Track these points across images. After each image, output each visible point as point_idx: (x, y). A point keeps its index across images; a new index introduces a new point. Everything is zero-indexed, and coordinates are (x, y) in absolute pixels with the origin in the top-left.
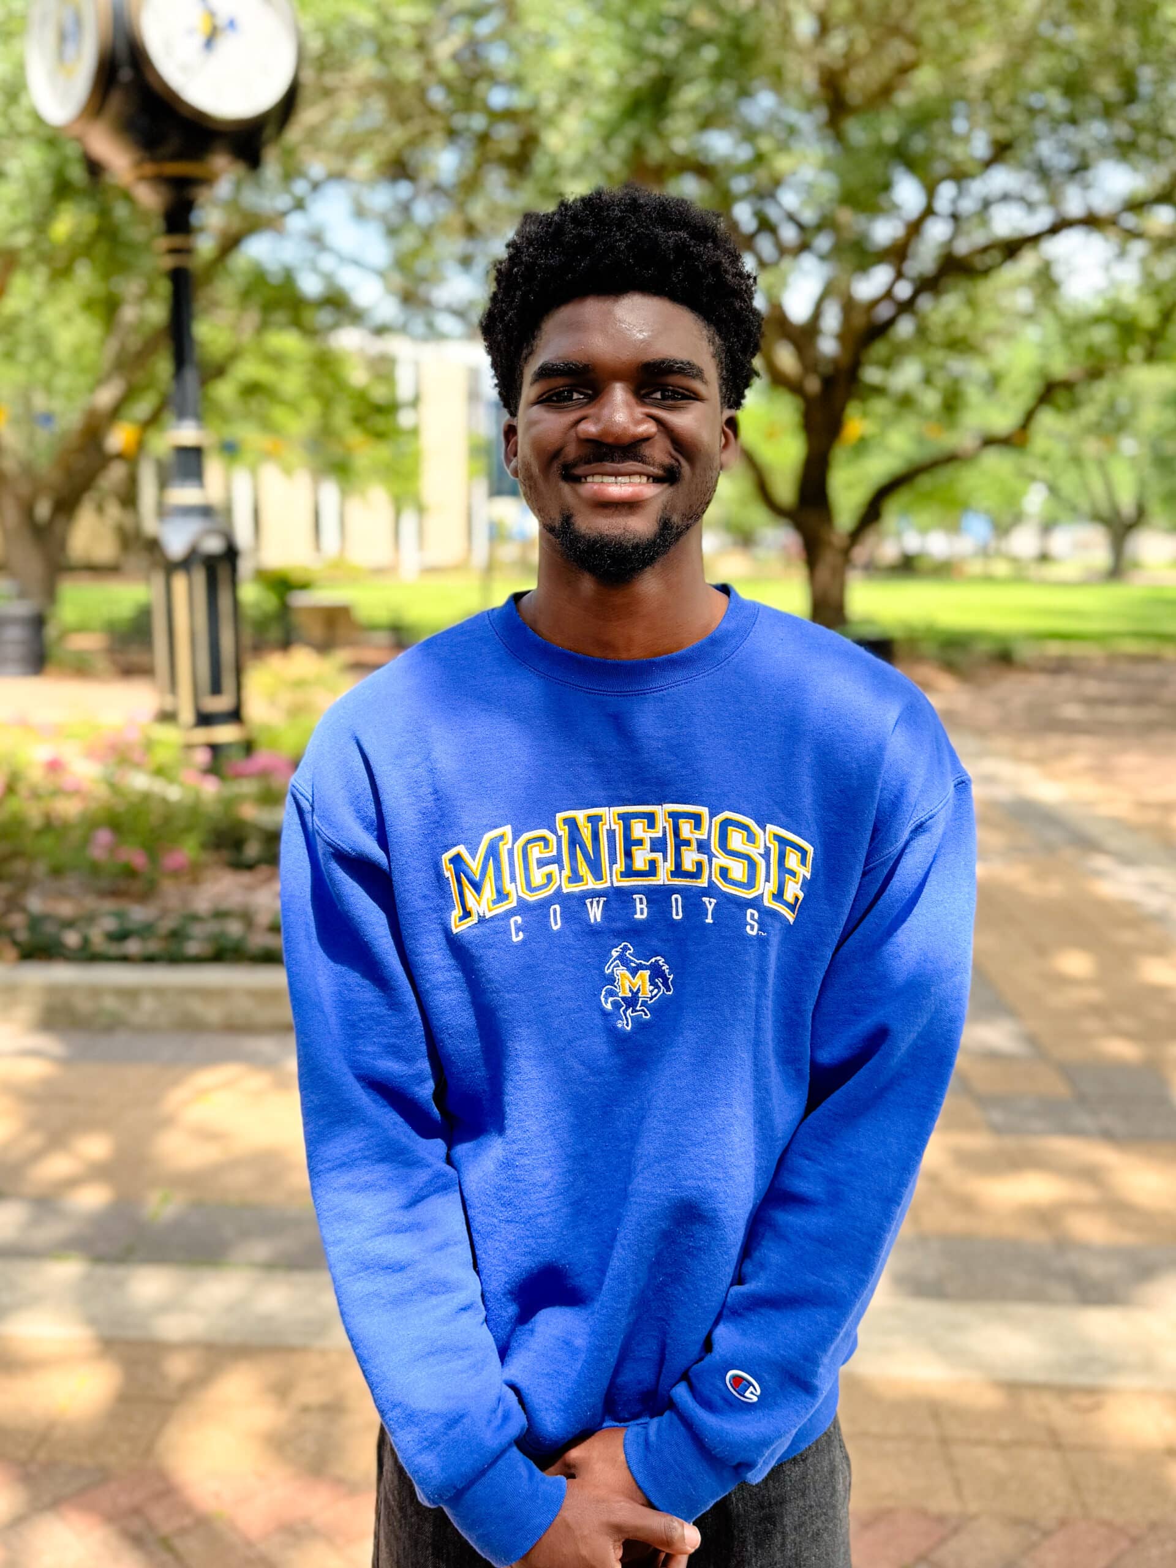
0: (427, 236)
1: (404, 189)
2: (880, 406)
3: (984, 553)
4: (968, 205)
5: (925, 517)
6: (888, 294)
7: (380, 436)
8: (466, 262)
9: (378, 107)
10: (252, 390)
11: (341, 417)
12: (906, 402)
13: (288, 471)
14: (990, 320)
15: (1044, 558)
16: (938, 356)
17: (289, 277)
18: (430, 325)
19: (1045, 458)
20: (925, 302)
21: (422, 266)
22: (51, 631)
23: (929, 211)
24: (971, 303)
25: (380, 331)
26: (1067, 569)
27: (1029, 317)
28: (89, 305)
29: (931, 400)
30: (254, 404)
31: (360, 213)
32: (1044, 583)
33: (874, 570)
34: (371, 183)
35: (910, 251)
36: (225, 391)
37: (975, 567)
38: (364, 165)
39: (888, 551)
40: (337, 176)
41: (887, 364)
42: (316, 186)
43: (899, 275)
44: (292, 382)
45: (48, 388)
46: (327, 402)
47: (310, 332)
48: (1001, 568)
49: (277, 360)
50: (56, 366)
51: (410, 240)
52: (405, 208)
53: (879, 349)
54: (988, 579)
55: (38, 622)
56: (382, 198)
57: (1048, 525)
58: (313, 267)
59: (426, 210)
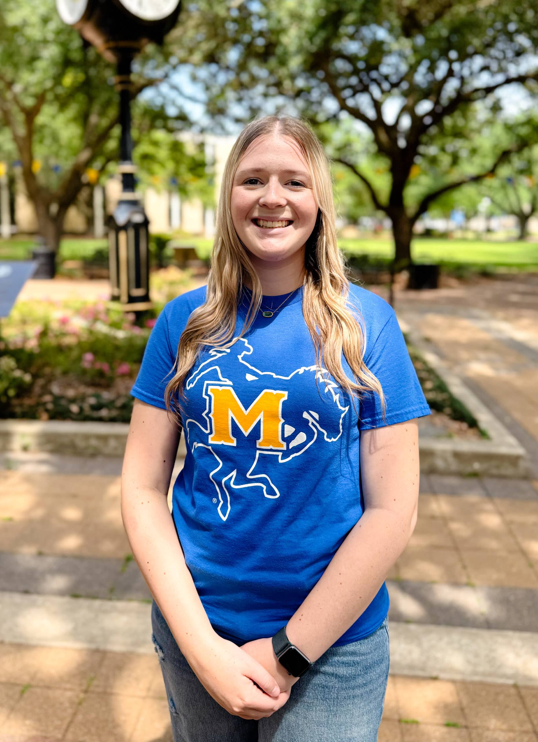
0: (223, 89)
1: (214, 68)
3: (462, 228)
6: (431, 112)
7: (200, 176)
8: (240, 100)
9: (203, 31)
10: (146, 157)
11: (183, 169)
13: (158, 192)
14: (472, 125)
15: (489, 230)
17: (163, 108)
18: (224, 127)
19: (490, 187)
21: (220, 103)
23: (450, 74)
25: (203, 131)
26: (500, 235)
28: (75, 119)
30: (146, 163)
31: (194, 79)
32: (490, 241)
37: (458, 234)
38: (197, 57)
40: (183, 62)
42: (174, 67)
44: (163, 153)
45: (57, 155)
46: (177, 162)
47: (171, 131)
48: (470, 235)
49: (155, 144)
50: (60, 147)
51: (215, 90)
52: (213, 76)
53: (425, 137)
54: (464, 240)
55: (52, 256)
56: (203, 73)
57: (490, 216)
58: (174, 103)
59: (222, 78)
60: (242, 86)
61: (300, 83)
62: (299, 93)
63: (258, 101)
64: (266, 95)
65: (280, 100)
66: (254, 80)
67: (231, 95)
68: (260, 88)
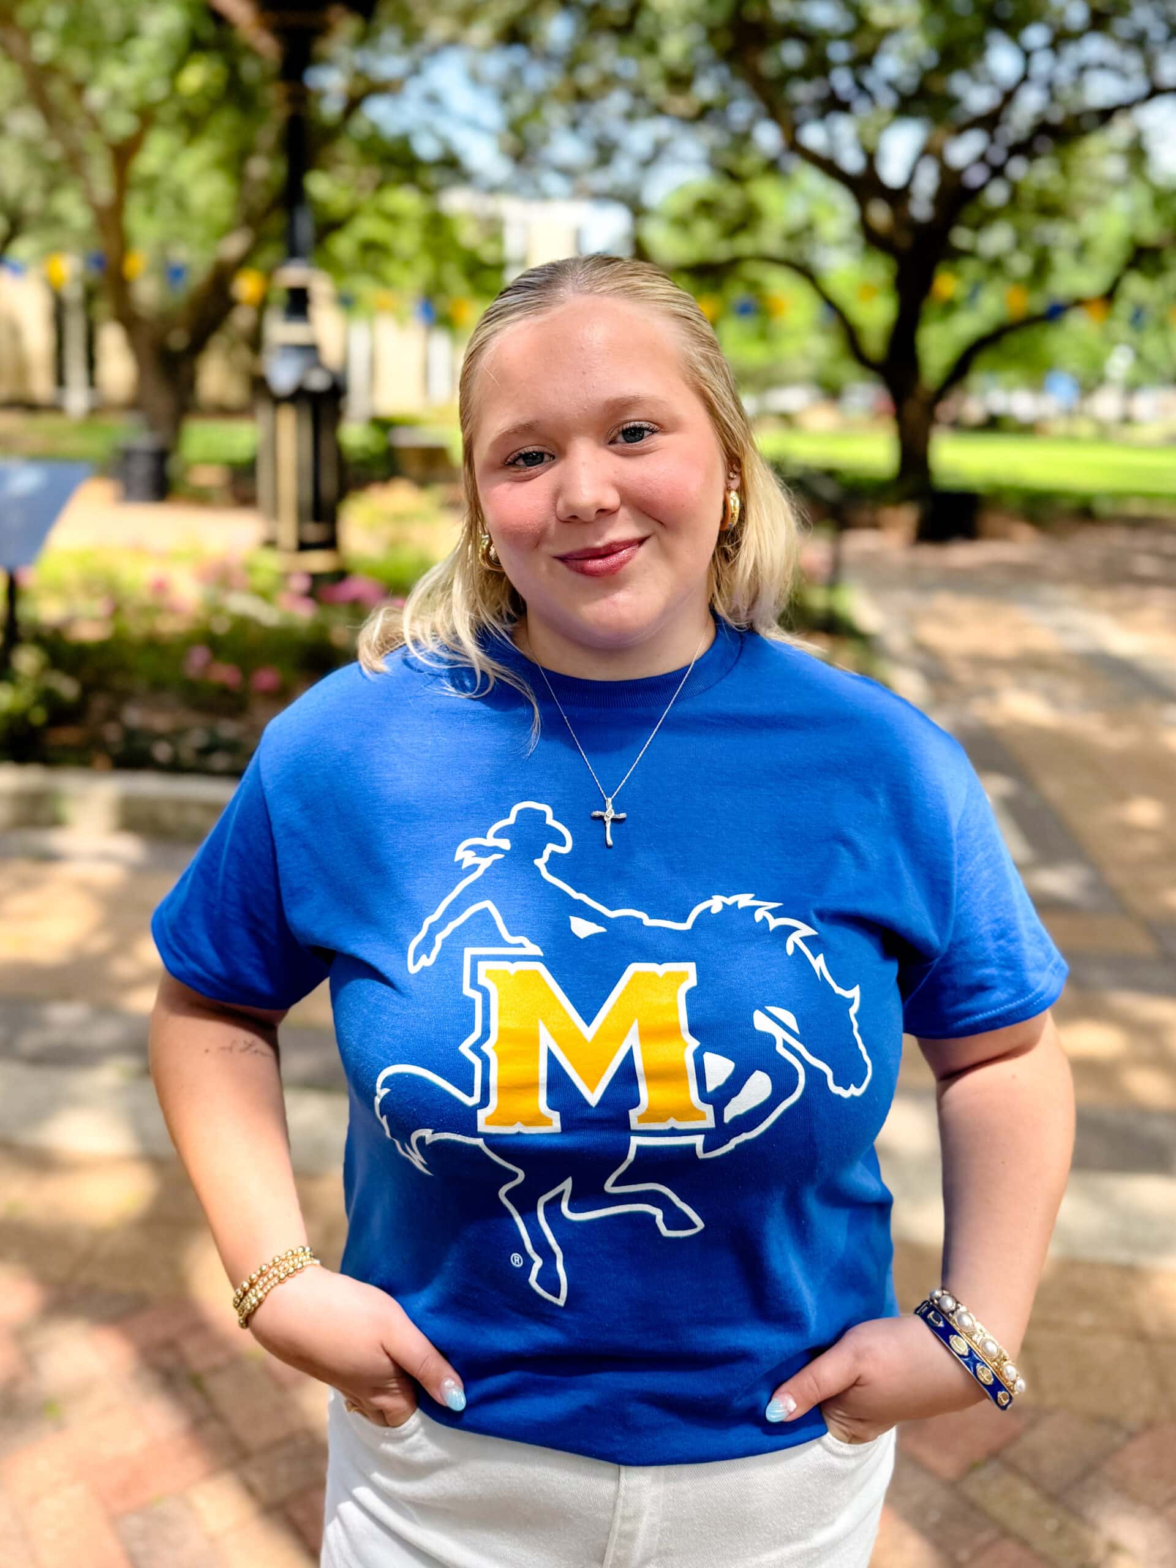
0: (538, 103)
1: (517, 55)
2: (971, 269)
3: (1070, 414)
4: (1064, 73)
5: (1011, 376)
6: (982, 158)
7: (488, 290)
8: (574, 125)
10: (371, 248)
12: (996, 265)
13: (401, 322)
14: (1082, 187)
15: (1127, 420)
16: (1029, 220)
17: (405, 141)
18: (536, 185)
20: (1017, 168)
22: (173, 466)
23: (1025, 78)
24: (1064, 170)
25: (491, 190)
26: (1151, 430)
27: (1118, 185)
29: (1021, 264)
30: (371, 261)
31: (475, 78)
32: (1126, 444)
33: (959, 426)
34: (487, 49)
35: (1003, 117)
36: (343, 245)
37: (1060, 427)
38: (481, 32)
39: (973, 408)
40: (452, 42)
41: (978, 226)
42: (435, 51)
43: (992, 140)
44: (407, 240)
46: (439, 257)
47: (424, 190)
48: (1085, 429)
49: (392, 218)
50: (191, 219)
51: (520, 104)
52: (516, 73)
53: (971, 213)
54: (1071, 439)
55: (162, 456)
56: (496, 64)
57: (1132, 388)
58: (430, 129)
59: (538, 77)
60: (581, 96)
61: (706, 89)
62: (704, 114)
63: (615, 128)
64: (630, 116)
65: (660, 128)
66: (609, 81)
67: (556, 115)
68: (618, 101)
